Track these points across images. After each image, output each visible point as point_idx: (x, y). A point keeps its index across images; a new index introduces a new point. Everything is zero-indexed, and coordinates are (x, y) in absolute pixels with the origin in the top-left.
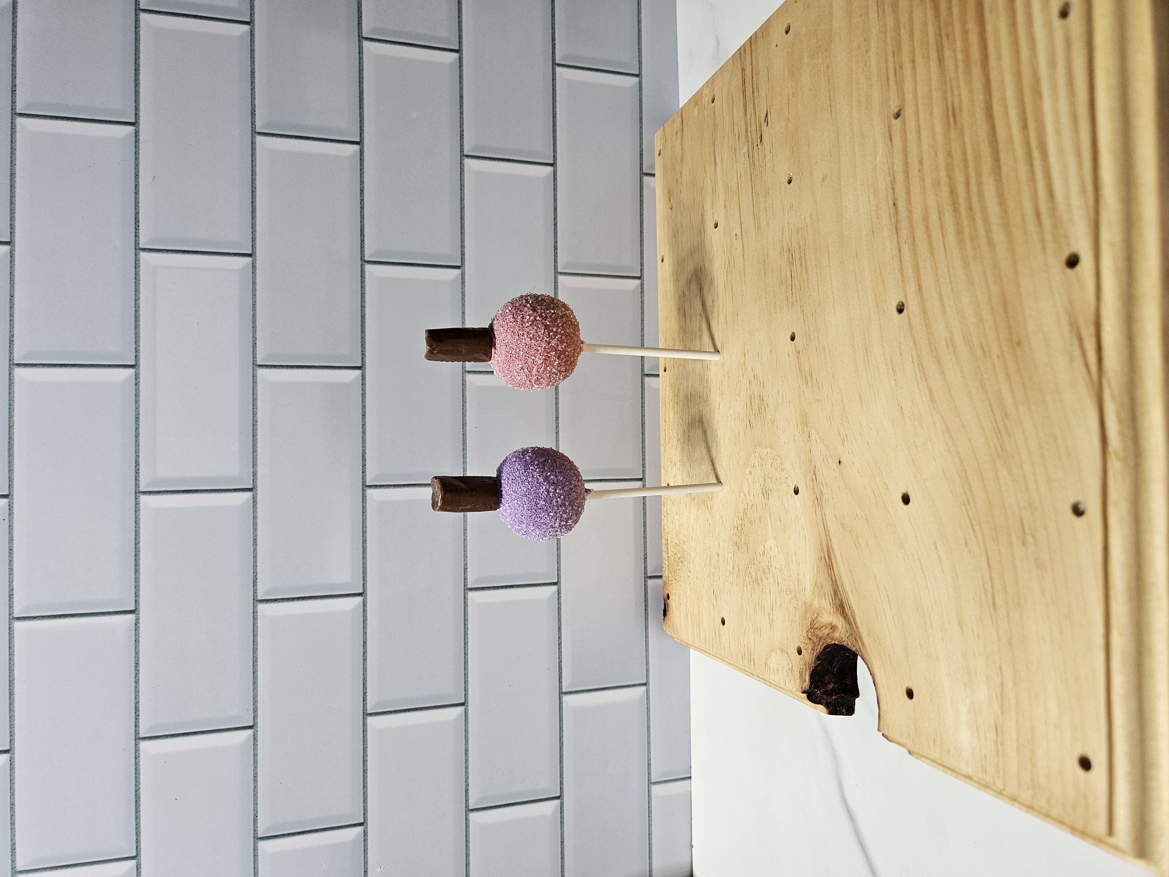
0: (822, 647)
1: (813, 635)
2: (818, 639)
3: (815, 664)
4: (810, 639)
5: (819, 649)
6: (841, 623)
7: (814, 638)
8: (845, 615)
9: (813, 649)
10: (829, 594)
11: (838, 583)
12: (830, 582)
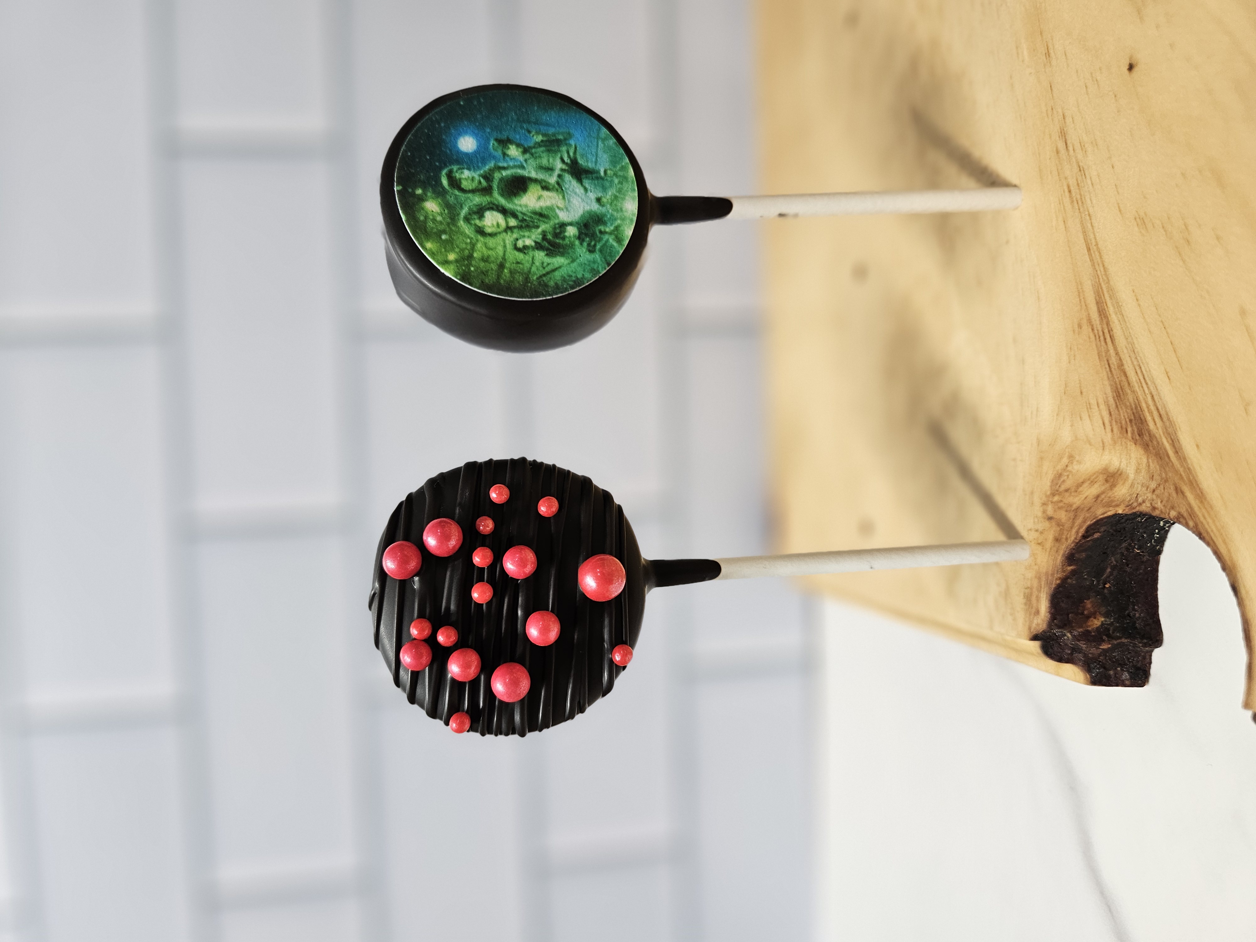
0: (1082, 531)
1: (1060, 508)
2: (1072, 515)
3: (1064, 571)
4: (1050, 519)
5: (1073, 536)
6: (1134, 462)
7: (1063, 516)
8: (1146, 438)
9: (1057, 540)
10: (1101, 401)
11: (1126, 367)
12: (1104, 374)
